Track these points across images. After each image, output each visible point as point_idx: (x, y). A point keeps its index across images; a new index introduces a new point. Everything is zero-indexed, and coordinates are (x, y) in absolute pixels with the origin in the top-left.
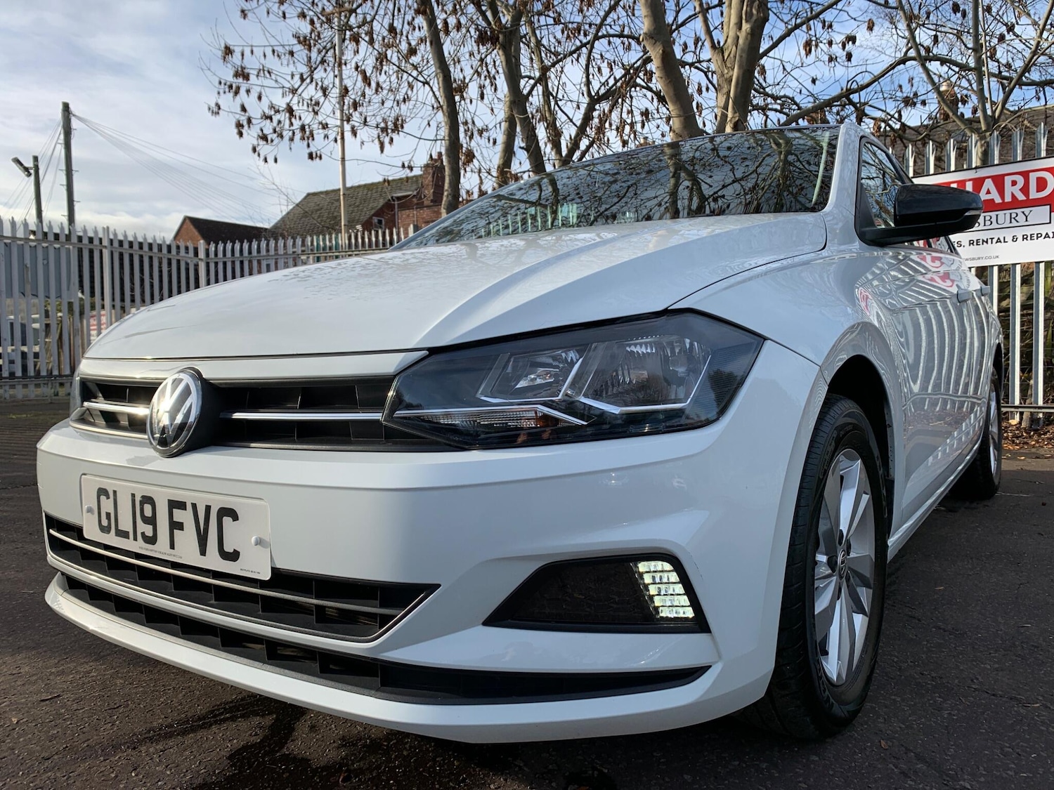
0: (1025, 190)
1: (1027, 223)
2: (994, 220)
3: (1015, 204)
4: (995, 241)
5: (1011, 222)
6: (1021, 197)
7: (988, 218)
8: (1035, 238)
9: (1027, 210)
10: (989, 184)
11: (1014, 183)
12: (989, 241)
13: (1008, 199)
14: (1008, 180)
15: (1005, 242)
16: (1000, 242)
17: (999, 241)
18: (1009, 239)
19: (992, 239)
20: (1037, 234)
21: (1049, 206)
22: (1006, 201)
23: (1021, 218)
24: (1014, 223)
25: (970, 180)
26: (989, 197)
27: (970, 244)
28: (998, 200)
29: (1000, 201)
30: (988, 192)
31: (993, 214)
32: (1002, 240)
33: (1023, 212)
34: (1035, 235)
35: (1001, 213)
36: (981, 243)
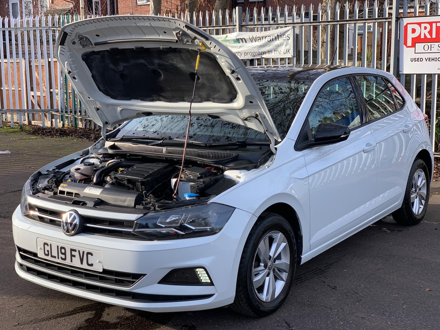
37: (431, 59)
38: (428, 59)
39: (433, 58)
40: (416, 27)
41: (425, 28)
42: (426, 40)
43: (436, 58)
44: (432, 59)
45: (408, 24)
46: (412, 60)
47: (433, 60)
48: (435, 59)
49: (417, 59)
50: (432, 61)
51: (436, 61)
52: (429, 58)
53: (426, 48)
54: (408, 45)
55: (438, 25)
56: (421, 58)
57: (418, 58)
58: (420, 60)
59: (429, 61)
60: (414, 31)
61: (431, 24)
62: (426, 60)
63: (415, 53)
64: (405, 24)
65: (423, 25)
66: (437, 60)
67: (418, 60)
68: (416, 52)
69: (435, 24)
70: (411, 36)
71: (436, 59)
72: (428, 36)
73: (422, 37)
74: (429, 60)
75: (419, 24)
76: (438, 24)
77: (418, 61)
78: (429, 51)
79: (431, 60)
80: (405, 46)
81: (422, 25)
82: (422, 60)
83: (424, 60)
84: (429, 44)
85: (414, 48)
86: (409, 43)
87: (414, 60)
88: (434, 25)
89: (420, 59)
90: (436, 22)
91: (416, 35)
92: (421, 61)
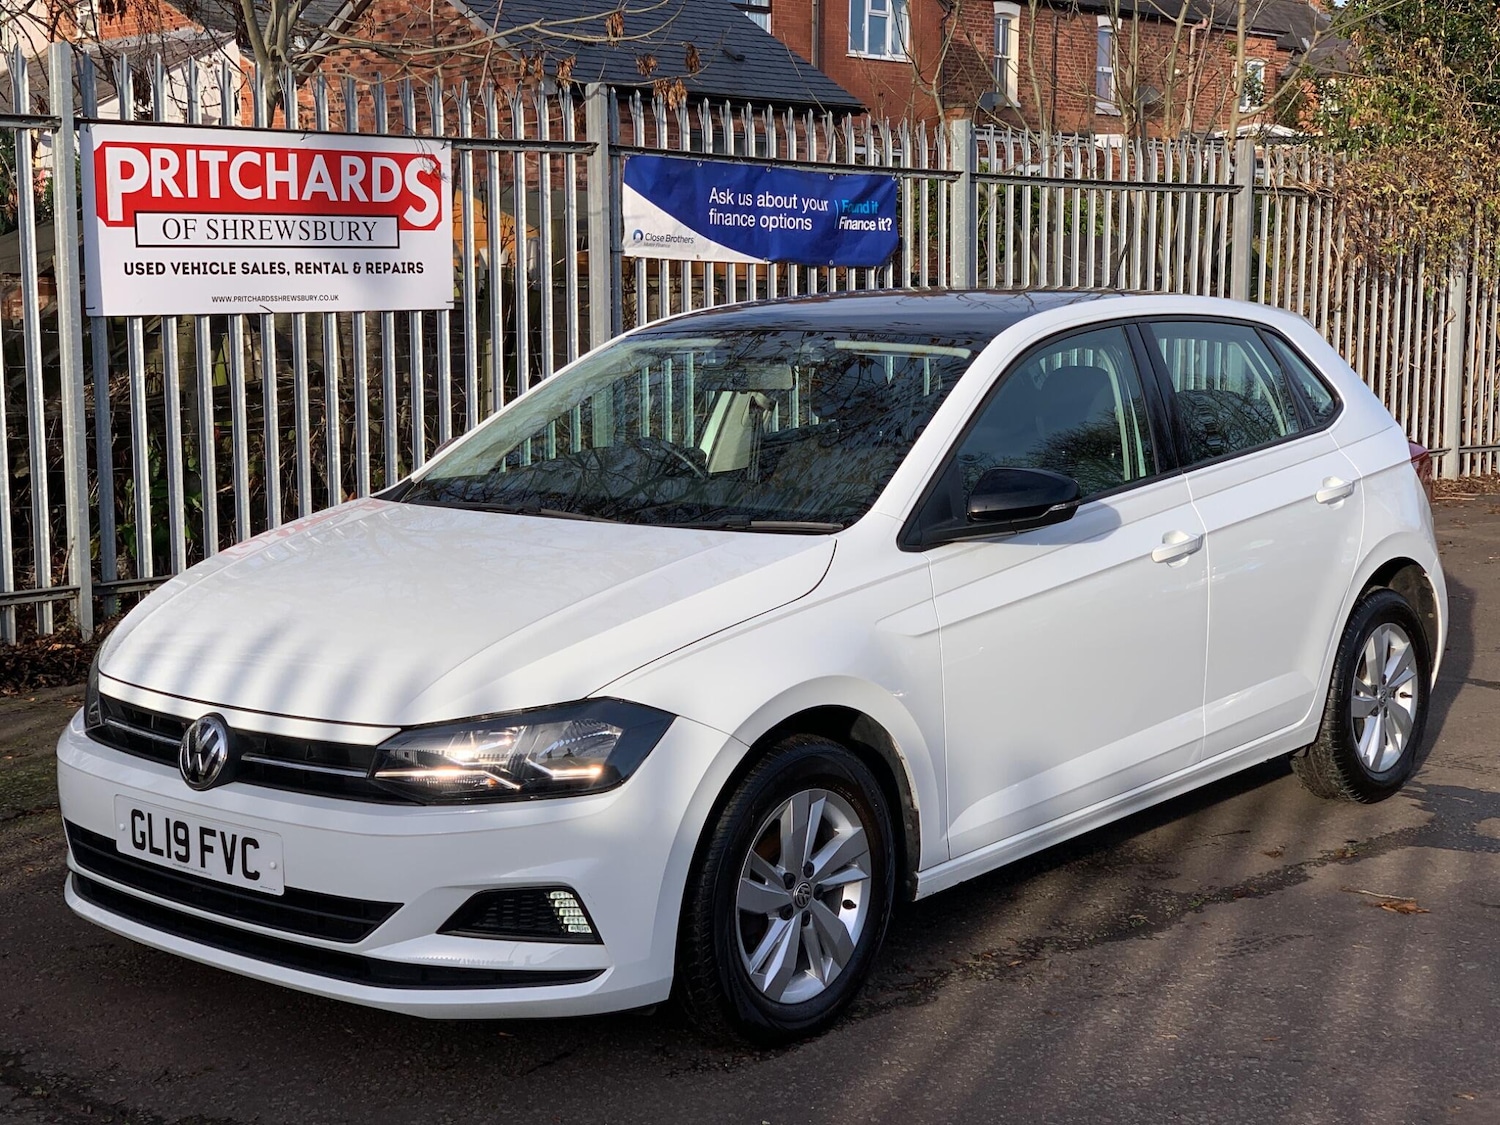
0: (366, 184)
1: (370, 244)
2: (328, 230)
3: (353, 208)
4: (331, 268)
5: (350, 239)
6: (362, 197)
7: (320, 226)
8: (382, 270)
9: (370, 220)
10: (319, 165)
11: (353, 170)
12: (324, 267)
13: (346, 197)
14: (346, 161)
15: (344, 272)
16: (338, 271)
17: (336, 270)
18: (349, 268)
19: (327, 264)
20: (385, 264)
21: (395, 219)
22: (343, 199)
23: (363, 232)
24: (355, 242)
25: (294, 151)
26: (320, 188)
27: (297, 269)
28: (333, 197)
29: (336, 199)
30: (319, 180)
31: (327, 220)
32: (341, 270)
33: (365, 223)
34: (382, 266)
35: (337, 220)
36: (312, 270)
37: (190, 266)
38: (181, 266)
39: (196, 265)
40: (135, 157)
41: (165, 164)
42: (166, 204)
43: (205, 264)
44: (193, 268)
45: (105, 144)
46: (129, 270)
47: (196, 271)
48: (202, 267)
49: (145, 268)
50: (193, 273)
51: (205, 273)
52: (184, 264)
53: (172, 229)
54: (110, 219)
55: (202, 158)
56: (157, 264)
57: (148, 264)
58: (154, 271)
59: (184, 273)
60: (127, 170)
61: (180, 150)
62: (176, 271)
63: (138, 246)
64: (96, 146)
65: (157, 154)
66: (208, 270)
67: (148, 269)
68: (139, 244)
69: (194, 152)
70: (117, 188)
71: (205, 269)
72: (176, 193)
73: (157, 192)
74: (184, 268)
75: (145, 149)
76: (201, 152)
77: (148, 273)
78: (181, 240)
79: (190, 270)
80: (100, 221)
81: (153, 151)
82: (160, 269)
83: (169, 269)
84: (180, 217)
85: (133, 229)
86: (116, 211)
87: (135, 270)
88: (191, 154)
89: (154, 266)
90: (198, 148)
91: (135, 184)
92: (158, 273)
